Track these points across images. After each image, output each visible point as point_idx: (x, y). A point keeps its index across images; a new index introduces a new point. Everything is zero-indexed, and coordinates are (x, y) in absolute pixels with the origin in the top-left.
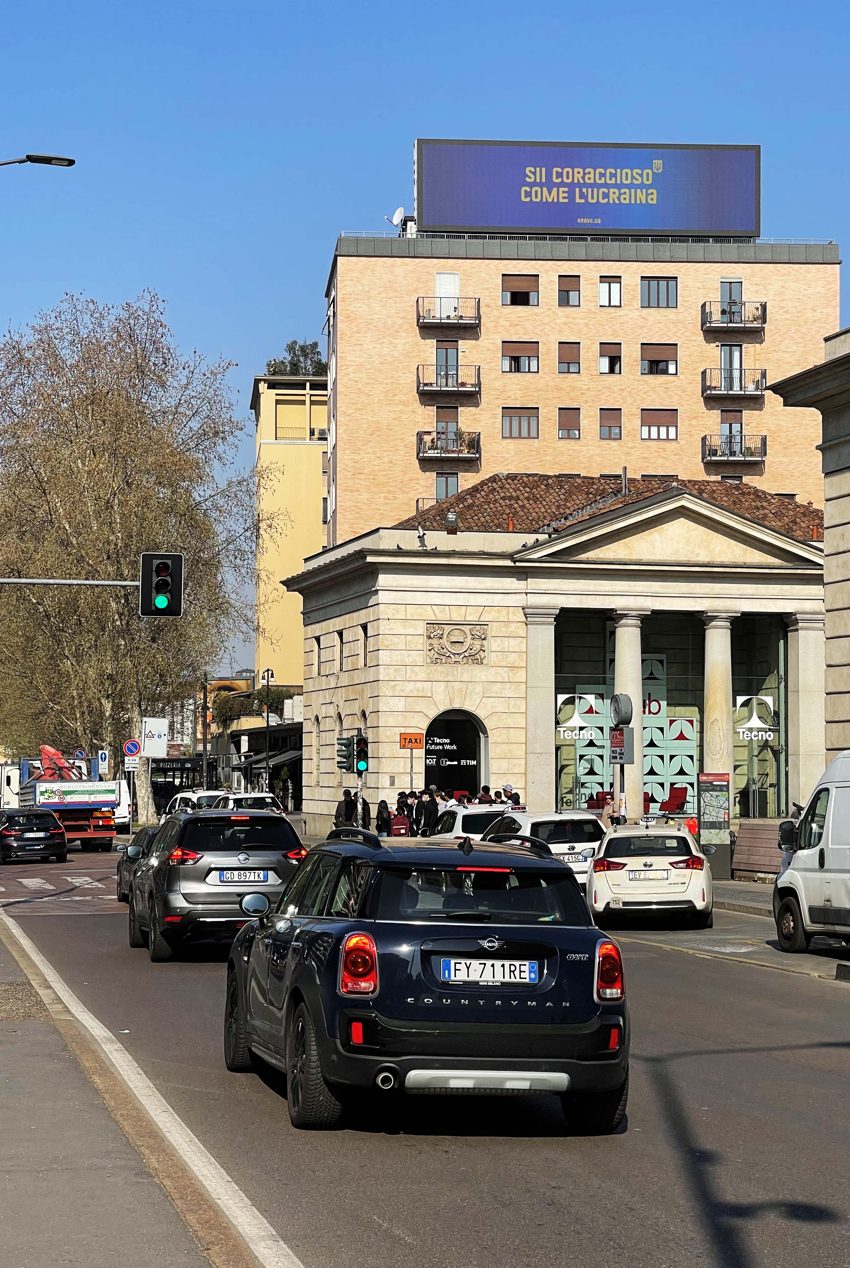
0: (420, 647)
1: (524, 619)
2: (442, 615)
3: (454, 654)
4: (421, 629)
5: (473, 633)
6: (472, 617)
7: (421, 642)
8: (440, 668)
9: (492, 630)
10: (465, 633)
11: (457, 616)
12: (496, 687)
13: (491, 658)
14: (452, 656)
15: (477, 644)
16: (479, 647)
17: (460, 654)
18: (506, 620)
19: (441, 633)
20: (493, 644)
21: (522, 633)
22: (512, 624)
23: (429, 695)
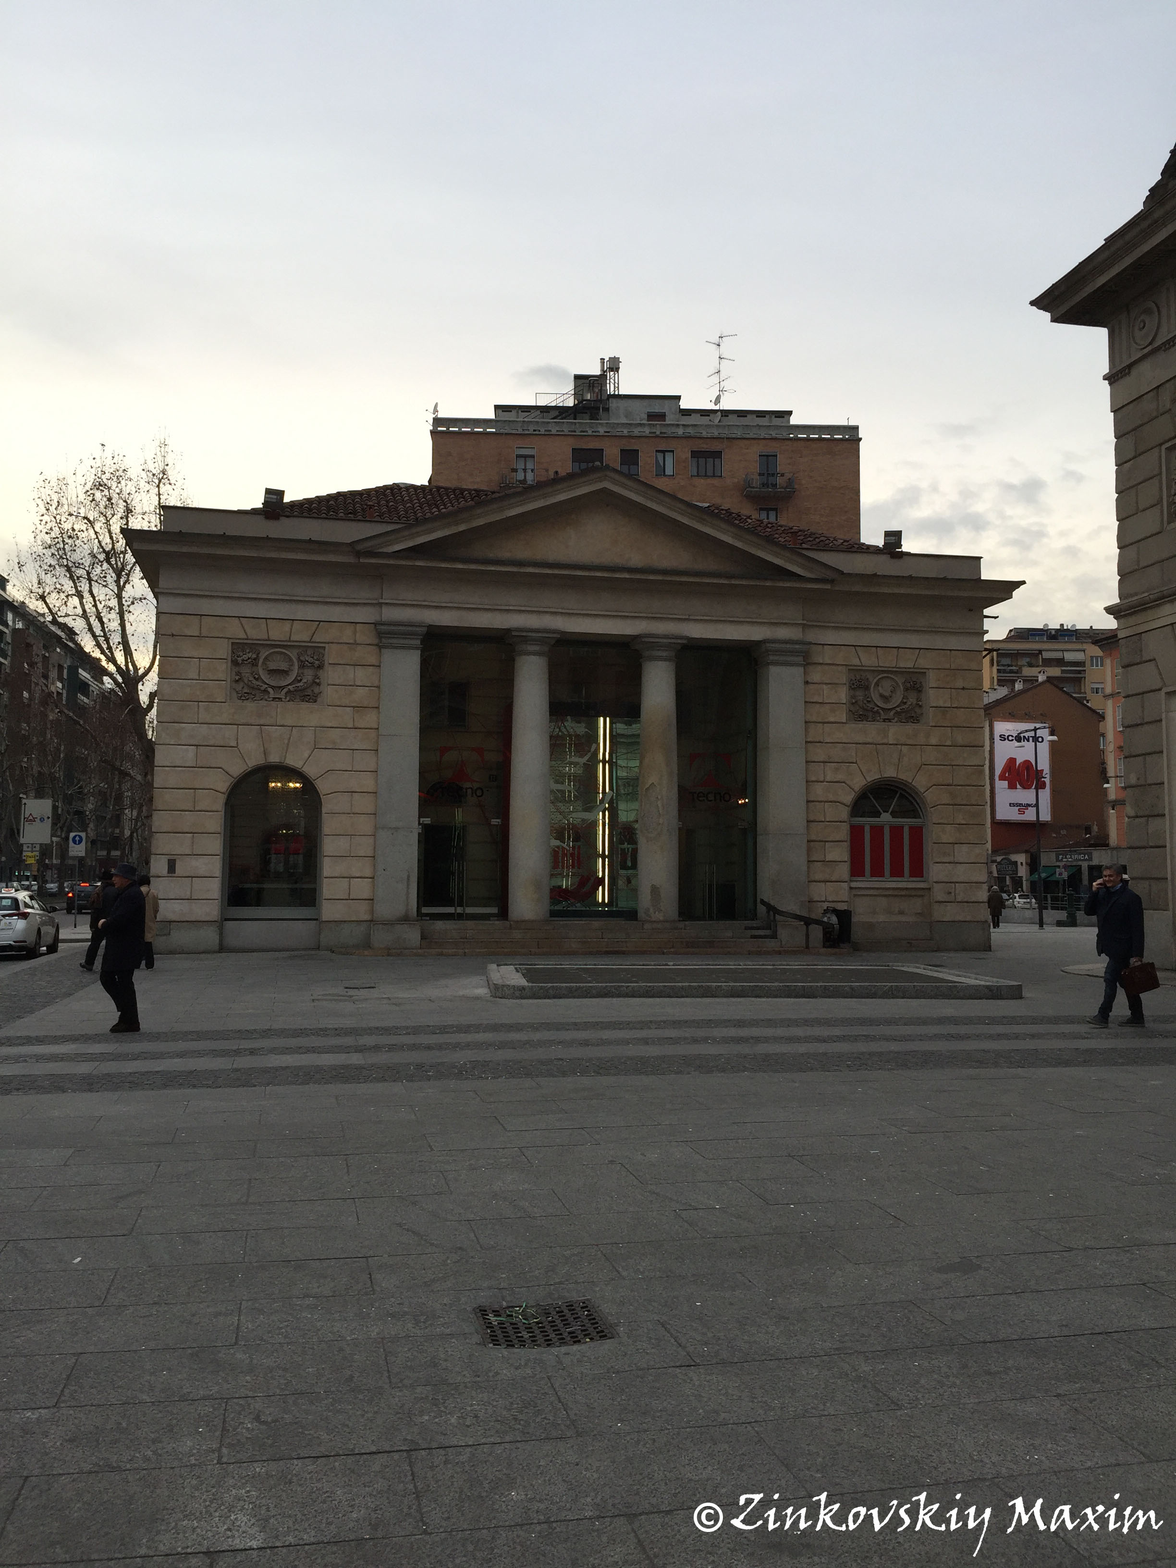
0: (222, 676)
1: (376, 641)
2: (256, 633)
3: (273, 687)
4: (223, 650)
5: (302, 658)
6: (301, 635)
7: (223, 670)
8: (250, 705)
9: (331, 655)
10: (291, 660)
11: (278, 633)
12: (334, 734)
13: (329, 693)
14: (270, 690)
15: (308, 675)
16: (310, 678)
17: (282, 688)
18: (351, 641)
19: (254, 656)
20: (331, 675)
21: (373, 660)
22: (359, 647)
23: (233, 744)
